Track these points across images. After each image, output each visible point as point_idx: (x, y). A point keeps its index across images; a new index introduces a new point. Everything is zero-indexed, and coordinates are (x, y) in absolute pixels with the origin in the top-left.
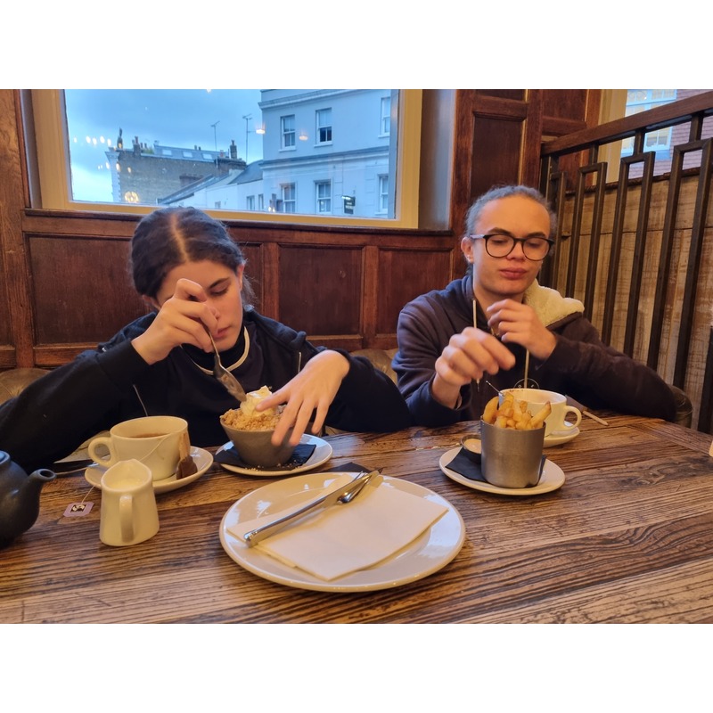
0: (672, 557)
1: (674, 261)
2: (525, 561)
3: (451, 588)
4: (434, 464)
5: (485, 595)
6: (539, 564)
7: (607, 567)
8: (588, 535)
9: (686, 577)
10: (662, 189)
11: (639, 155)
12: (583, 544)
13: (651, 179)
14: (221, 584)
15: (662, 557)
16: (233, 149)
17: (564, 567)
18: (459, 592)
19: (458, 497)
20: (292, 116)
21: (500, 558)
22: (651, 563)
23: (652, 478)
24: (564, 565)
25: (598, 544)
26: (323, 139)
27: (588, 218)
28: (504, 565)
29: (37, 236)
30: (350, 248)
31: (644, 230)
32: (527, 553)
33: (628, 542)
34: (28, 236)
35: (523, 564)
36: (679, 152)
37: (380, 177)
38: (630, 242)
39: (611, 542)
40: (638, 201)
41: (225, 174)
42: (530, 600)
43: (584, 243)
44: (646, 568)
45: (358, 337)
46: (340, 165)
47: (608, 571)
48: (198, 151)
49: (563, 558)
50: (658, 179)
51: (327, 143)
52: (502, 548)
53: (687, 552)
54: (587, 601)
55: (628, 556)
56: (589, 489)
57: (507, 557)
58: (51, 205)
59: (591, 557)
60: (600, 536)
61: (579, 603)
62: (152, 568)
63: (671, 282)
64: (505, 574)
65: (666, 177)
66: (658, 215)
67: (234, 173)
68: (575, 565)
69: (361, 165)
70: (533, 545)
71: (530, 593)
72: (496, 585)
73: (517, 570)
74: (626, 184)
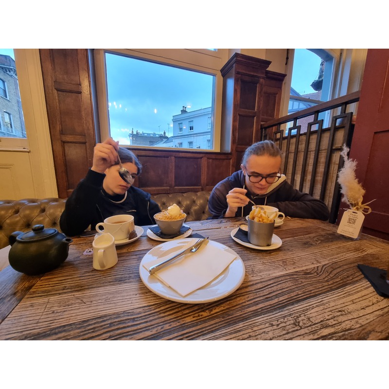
0: (339, 283)
2: (272, 284)
3: (241, 299)
4: (229, 234)
5: (257, 304)
6: (279, 286)
7: (311, 288)
8: (297, 270)
9: (349, 295)
10: (304, 138)
11: (295, 127)
12: (297, 275)
13: (299, 135)
14: (137, 292)
15: (334, 283)
16: (165, 133)
17: (291, 288)
18: (245, 302)
19: (239, 250)
20: (182, 123)
21: (261, 282)
22: (330, 286)
23: (316, 242)
24: (291, 286)
25: (303, 275)
28: (264, 286)
30: (198, 158)
31: (297, 152)
32: (273, 279)
33: (316, 274)
35: (272, 285)
36: (310, 125)
37: (208, 140)
38: (292, 156)
39: (308, 274)
40: (295, 142)
41: (162, 140)
42: (280, 308)
44: (329, 289)
45: (200, 187)
46: (195, 137)
47: (312, 290)
48: (154, 134)
49: (289, 282)
50: (302, 135)
51: (192, 131)
52: (261, 276)
53: (345, 280)
54: (307, 309)
55: (319, 282)
56: (292, 247)
57: (264, 281)
59: (302, 282)
60: (303, 270)
61: (303, 311)
62: (110, 282)
64: (265, 291)
65: (305, 134)
66: (302, 147)
67: (165, 140)
68: (296, 286)
69: (202, 137)
70: (274, 275)
71: (278, 303)
72: (261, 298)
73: (270, 289)
74: (291, 137)
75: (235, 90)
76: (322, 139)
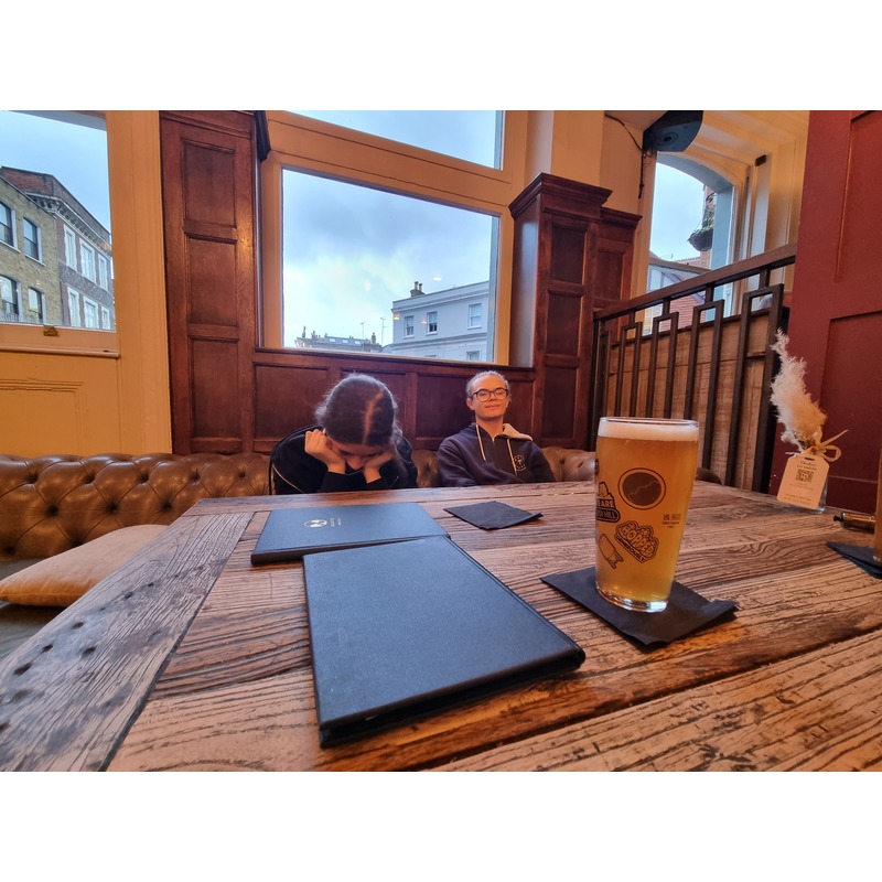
1: (696, 385)
8: (713, 547)
9: (819, 576)
10: (686, 338)
11: (666, 315)
12: (714, 553)
13: (676, 332)
15: (789, 562)
16: (374, 337)
17: (710, 567)
20: (412, 317)
22: (781, 566)
23: (738, 515)
25: (726, 553)
26: (431, 330)
27: (629, 361)
29: (261, 365)
31: (673, 366)
33: (750, 553)
34: (256, 365)
36: (698, 311)
38: (662, 376)
39: (736, 552)
40: (667, 346)
43: (627, 378)
46: (442, 346)
48: (352, 339)
50: (681, 331)
51: (434, 332)
54: (748, 590)
55: (759, 561)
58: (270, 345)
59: (728, 561)
60: (724, 548)
61: (742, 591)
63: (695, 400)
65: (688, 329)
66: (683, 355)
68: (718, 566)
69: (455, 346)
74: (658, 336)
75: (541, 245)
76: (724, 339)
